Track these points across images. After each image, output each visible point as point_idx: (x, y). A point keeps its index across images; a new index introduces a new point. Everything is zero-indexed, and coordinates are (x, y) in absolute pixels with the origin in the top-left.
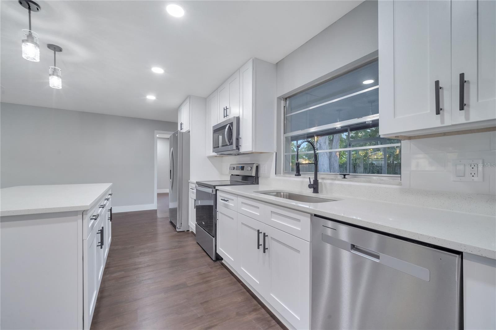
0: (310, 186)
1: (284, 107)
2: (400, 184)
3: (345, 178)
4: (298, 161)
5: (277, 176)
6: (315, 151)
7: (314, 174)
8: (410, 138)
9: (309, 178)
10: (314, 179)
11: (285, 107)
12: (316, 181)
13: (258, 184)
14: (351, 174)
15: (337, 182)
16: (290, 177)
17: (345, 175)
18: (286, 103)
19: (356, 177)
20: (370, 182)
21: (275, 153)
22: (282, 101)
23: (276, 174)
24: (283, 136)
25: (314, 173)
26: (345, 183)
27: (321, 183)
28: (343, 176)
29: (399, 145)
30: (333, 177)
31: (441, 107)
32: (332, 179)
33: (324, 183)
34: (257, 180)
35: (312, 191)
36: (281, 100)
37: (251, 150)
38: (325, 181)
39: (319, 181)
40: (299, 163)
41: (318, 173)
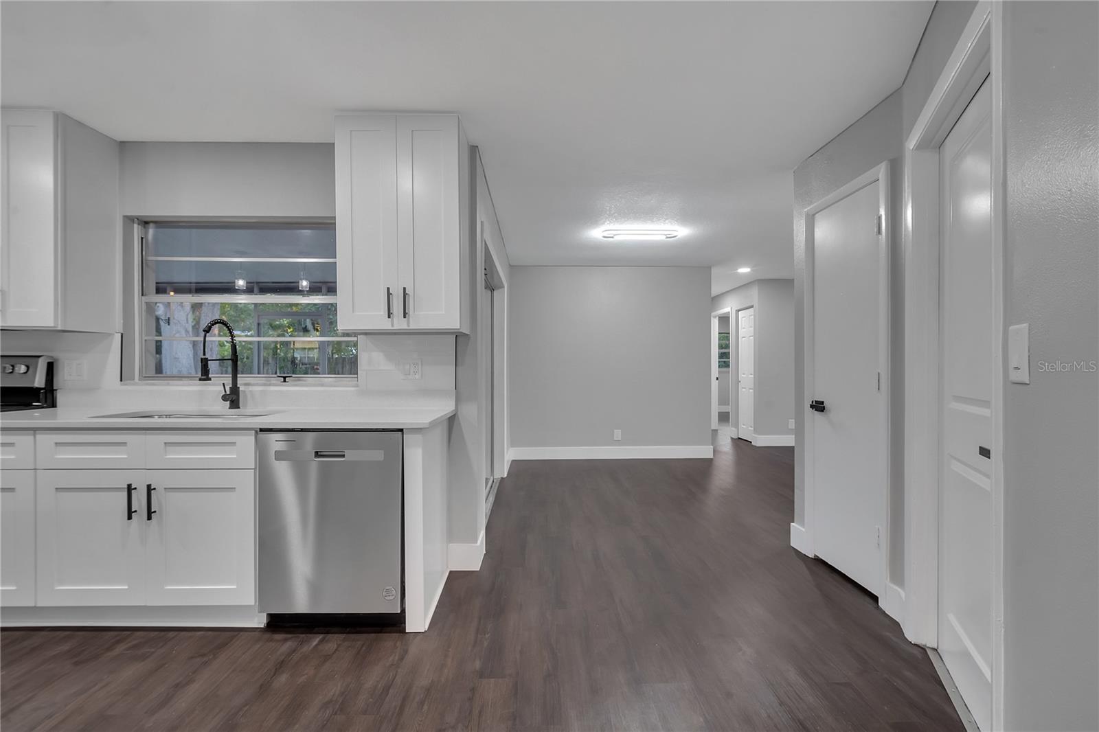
0: (225, 398)
1: (142, 238)
2: (357, 386)
3: (285, 381)
5: (121, 385)
6: (232, 339)
7: (231, 379)
8: (366, 334)
9: (224, 384)
10: (231, 386)
11: (144, 240)
12: (235, 390)
13: (56, 407)
14: (294, 376)
15: (272, 388)
16: (168, 384)
17: (285, 378)
18: (146, 233)
19: (300, 380)
20: (322, 385)
21: (120, 335)
22: (136, 225)
23: (121, 380)
24: (140, 301)
25: (231, 376)
26: (285, 388)
27: (244, 392)
28: (282, 379)
29: (355, 339)
30: (263, 381)
31: (391, 312)
32: (264, 385)
33: (251, 391)
34: (49, 396)
35: (228, 406)
36: (134, 223)
37: (52, 325)
38: (251, 388)
39: (240, 389)
41: (238, 376)
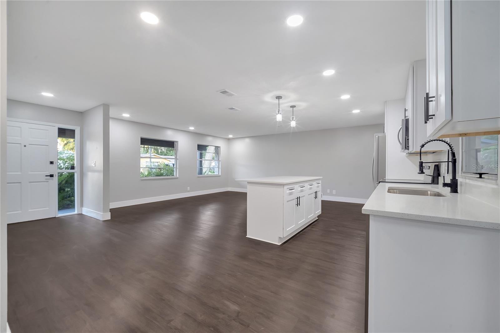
3: (481, 177)
4: (421, 160)
10: (451, 178)
12: (454, 180)
17: (481, 175)
28: (479, 175)
40: (422, 162)
